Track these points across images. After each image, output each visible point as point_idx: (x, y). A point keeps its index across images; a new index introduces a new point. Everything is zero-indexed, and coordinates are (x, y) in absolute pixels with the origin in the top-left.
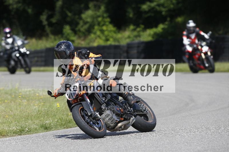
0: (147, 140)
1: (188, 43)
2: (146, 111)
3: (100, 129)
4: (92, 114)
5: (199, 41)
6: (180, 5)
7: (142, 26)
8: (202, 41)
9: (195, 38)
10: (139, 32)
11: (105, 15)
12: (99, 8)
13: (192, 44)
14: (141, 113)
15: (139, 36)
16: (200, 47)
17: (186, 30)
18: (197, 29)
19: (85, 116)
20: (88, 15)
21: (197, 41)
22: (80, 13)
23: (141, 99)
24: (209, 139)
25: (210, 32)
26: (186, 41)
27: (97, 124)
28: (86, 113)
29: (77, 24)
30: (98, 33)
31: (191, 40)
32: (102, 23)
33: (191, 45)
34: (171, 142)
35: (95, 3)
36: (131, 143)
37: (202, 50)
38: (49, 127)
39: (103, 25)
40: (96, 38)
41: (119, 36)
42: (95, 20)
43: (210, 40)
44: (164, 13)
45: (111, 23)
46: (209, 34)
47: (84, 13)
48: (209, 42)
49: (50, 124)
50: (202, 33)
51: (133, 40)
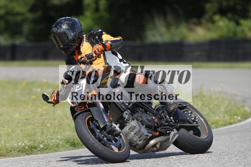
2: (197, 122)
3: (119, 148)
4: (106, 126)
14: (188, 125)
19: (95, 129)
23: (188, 103)
27: (114, 140)
28: (96, 125)
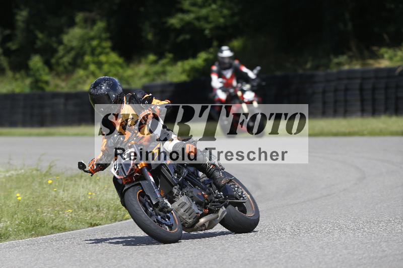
0: (178, 256)
1: (221, 85)
2: (243, 198)
4: (159, 202)
5: (238, 82)
6: (236, 19)
7: (170, 56)
8: (244, 83)
9: (232, 78)
10: (164, 65)
11: (104, 36)
12: (94, 22)
13: (226, 87)
14: (235, 201)
15: (164, 73)
16: (239, 93)
17: (217, 63)
18: (236, 62)
20: (74, 36)
21: (234, 83)
22: (59, 32)
23: (233, 176)
24: (288, 254)
25: (258, 68)
26: (216, 82)
27: (167, 218)
29: (55, 51)
30: (92, 67)
31: (224, 81)
32: (99, 50)
33: (225, 89)
34: (221, 260)
35: (87, 14)
36: (150, 261)
37: (243, 98)
38: (4, 234)
39: (101, 54)
40: (88, 77)
41: (129, 72)
42: (86, 44)
43: (258, 81)
44: (207, 32)
45: (114, 49)
46: (255, 71)
47: (67, 33)
48: (255, 84)
49: (6, 229)
50: (245, 69)
51: (153, 80)
